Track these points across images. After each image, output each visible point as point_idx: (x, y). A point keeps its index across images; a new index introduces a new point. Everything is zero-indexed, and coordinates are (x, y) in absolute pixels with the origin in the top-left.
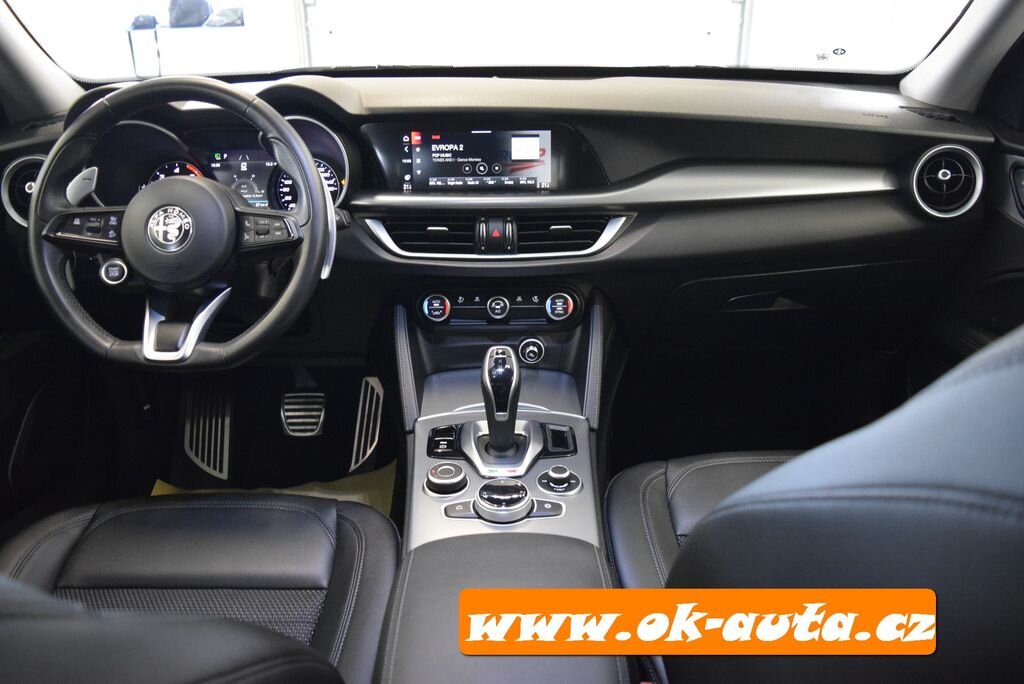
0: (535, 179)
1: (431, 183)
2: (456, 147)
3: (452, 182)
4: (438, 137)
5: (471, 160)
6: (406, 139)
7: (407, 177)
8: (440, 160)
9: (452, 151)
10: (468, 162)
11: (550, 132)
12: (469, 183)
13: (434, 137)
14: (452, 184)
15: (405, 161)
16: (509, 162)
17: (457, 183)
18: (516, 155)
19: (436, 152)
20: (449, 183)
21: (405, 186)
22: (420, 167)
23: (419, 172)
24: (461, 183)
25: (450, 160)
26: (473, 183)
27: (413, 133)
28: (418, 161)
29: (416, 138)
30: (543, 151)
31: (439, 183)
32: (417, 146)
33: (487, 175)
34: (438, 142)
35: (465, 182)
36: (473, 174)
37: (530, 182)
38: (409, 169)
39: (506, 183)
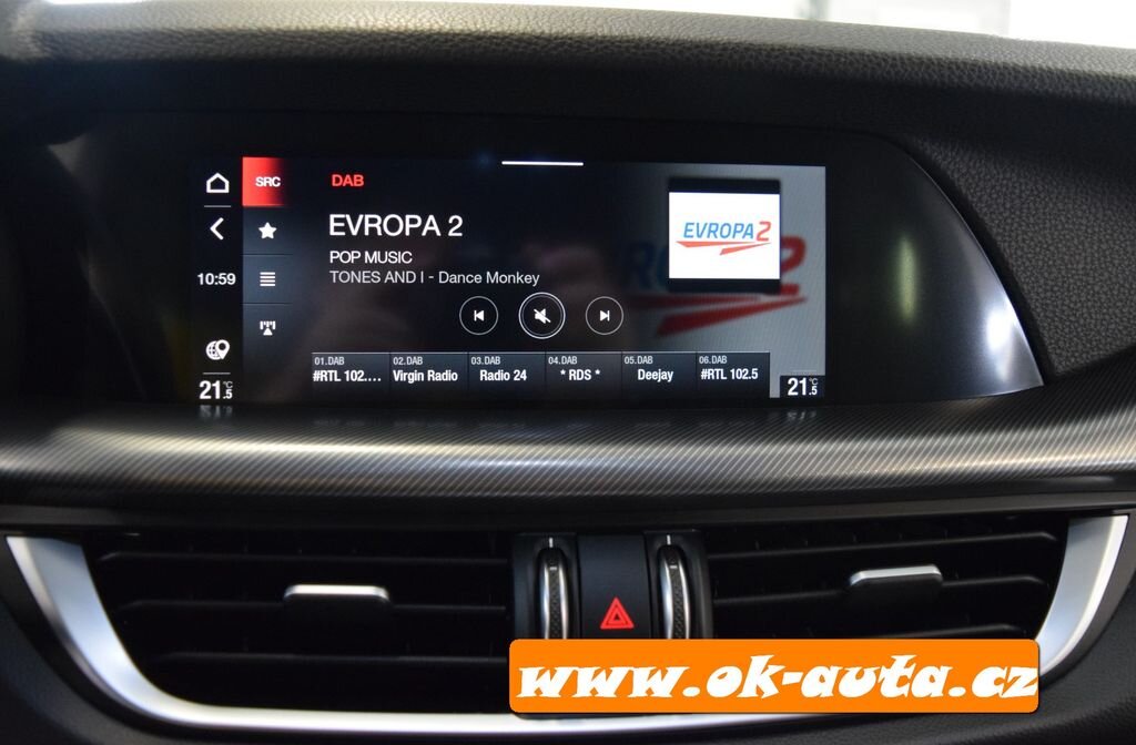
0: (762, 361)
1: (318, 376)
2: (432, 225)
3: (409, 371)
4: (358, 181)
5: (495, 278)
6: (216, 184)
7: (217, 351)
8: (361, 277)
9: (413, 241)
10: (484, 287)
11: (819, 172)
12: (484, 375)
13: (338, 181)
14: (414, 377)
15: (206, 279)
16: (661, 291)
17: (433, 376)
18: (685, 264)
19: (348, 242)
20: (399, 376)
21: (208, 388)
22: (271, 304)
23: (268, 328)
24: (450, 376)
25: (404, 278)
26: (502, 376)
27: (247, 162)
28: (268, 279)
29: (261, 181)
30: (793, 250)
31: (356, 376)
32: (263, 215)
33: (562, 345)
34: (355, 203)
35: (469, 374)
36: (506, 338)
37: (740, 374)
38: (226, 312)
39: (643, 375)
